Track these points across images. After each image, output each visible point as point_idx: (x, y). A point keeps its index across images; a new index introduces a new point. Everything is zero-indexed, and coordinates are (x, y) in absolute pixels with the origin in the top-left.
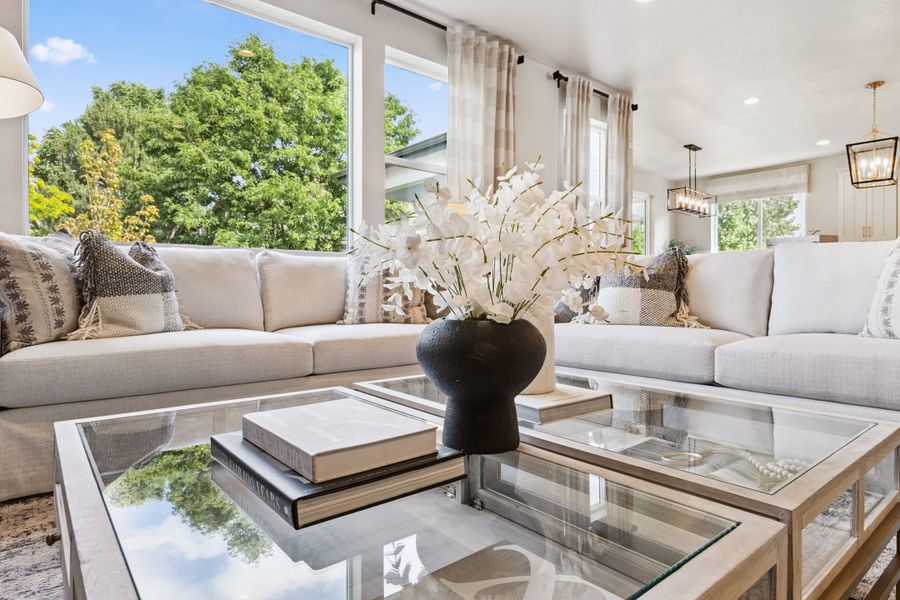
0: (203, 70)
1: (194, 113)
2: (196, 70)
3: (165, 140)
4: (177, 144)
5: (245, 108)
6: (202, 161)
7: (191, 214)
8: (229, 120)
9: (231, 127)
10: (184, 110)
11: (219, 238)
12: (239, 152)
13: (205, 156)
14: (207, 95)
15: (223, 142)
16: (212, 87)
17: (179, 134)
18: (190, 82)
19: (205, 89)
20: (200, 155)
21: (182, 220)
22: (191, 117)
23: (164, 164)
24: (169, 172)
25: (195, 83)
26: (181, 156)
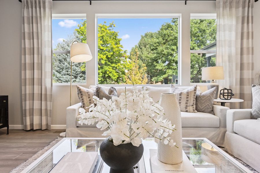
0: (164, 25)
1: (161, 38)
2: (162, 26)
3: (154, 46)
4: (157, 47)
5: (174, 34)
6: (163, 51)
7: (160, 66)
8: (171, 38)
9: (171, 40)
10: (159, 37)
11: (168, 72)
12: (173, 47)
13: (164, 50)
14: (165, 32)
15: (169, 45)
16: (166, 29)
17: (157, 44)
18: (160, 29)
19: (164, 31)
20: (163, 49)
21: (158, 67)
22: (161, 39)
23: (154, 53)
24: (155, 55)
25: (162, 29)
26: (158, 50)
